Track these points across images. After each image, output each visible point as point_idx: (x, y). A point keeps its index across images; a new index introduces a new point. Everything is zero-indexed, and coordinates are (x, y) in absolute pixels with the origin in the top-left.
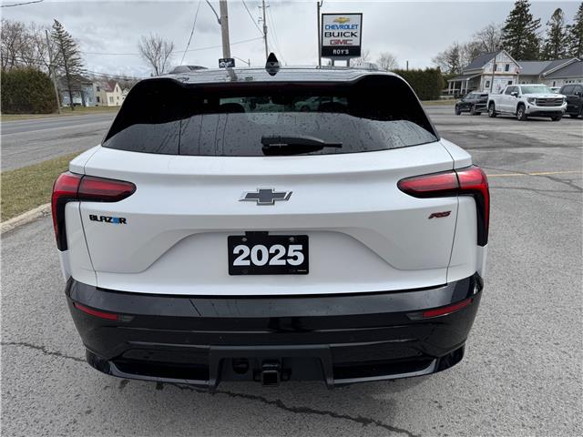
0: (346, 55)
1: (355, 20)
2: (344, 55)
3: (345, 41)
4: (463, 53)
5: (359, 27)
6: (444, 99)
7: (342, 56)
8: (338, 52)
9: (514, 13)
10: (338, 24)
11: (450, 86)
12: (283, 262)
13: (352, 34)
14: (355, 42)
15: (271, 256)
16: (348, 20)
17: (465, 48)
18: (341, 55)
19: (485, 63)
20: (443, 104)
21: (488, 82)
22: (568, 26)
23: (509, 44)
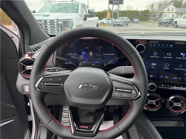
0: (118, 3)
4: (156, 5)
6: (150, 21)
7: (116, 4)
8: (115, 2)
11: (151, 17)
17: (156, 3)
19: (165, 8)
20: (150, 22)
21: (165, 15)
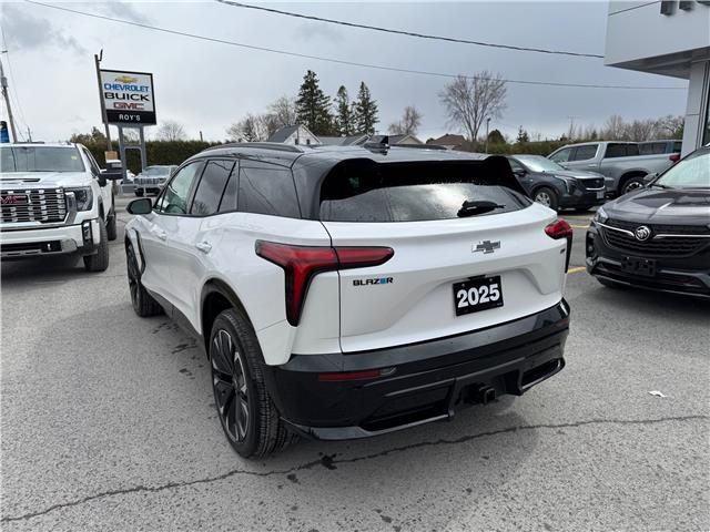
0: (137, 122)
1: (145, 81)
2: (135, 121)
3: (134, 105)
4: (258, 125)
5: (150, 89)
7: (132, 123)
8: (127, 117)
9: (304, 87)
10: (122, 84)
12: (487, 300)
13: (142, 98)
14: (147, 107)
15: (480, 295)
16: (134, 80)
17: (260, 120)
18: (130, 121)
22: (354, 104)
23: (305, 118)
